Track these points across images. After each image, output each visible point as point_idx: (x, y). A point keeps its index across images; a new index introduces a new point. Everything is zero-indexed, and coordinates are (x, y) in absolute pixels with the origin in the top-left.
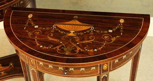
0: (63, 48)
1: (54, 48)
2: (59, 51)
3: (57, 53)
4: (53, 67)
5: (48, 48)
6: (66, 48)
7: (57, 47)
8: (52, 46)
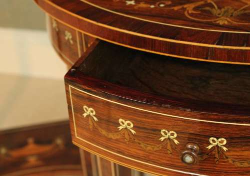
0: (207, 8)
1: (176, 8)
2: (192, 15)
3: (186, 19)
4: (134, 128)
5: (152, 6)
6: (220, 8)
7: (185, 6)
8: (170, 3)
